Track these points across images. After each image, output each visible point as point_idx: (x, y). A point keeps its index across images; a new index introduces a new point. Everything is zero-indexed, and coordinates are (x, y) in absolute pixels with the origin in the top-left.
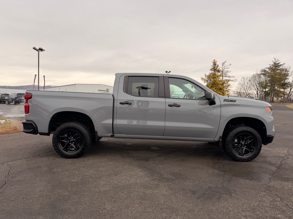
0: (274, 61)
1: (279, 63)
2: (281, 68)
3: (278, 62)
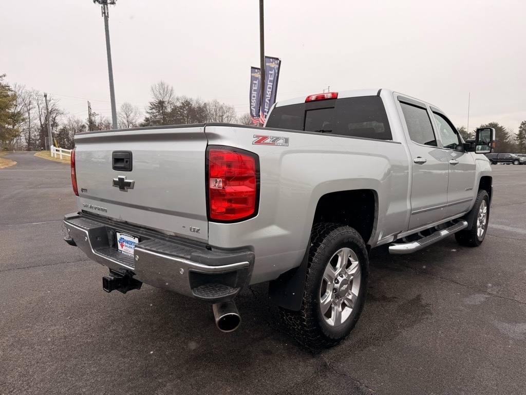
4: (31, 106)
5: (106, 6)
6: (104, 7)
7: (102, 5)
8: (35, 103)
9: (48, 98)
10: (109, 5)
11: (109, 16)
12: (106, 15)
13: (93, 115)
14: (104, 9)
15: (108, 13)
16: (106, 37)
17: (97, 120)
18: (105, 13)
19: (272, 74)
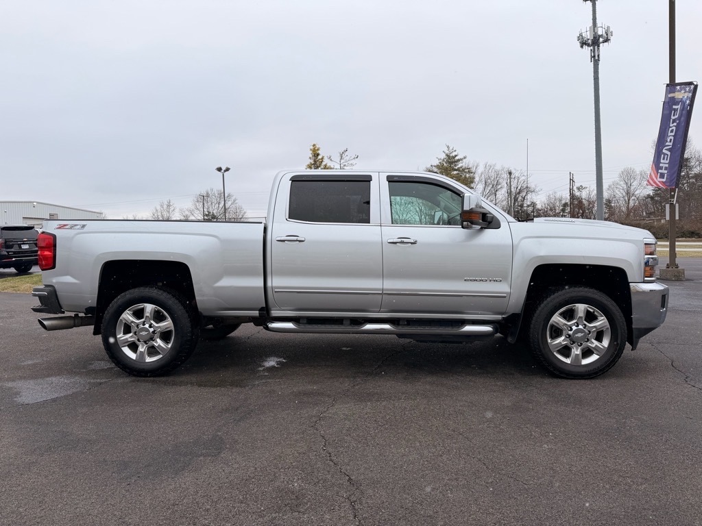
0: (447, 152)
1: (456, 156)
2: (459, 166)
3: (454, 154)
4: (499, 187)
5: (596, 47)
6: (594, 49)
7: (592, 48)
9: (513, 176)
10: (601, 45)
11: (601, 59)
12: (597, 58)
13: (578, 189)
14: (594, 52)
15: (598, 56)
16: (595, 87)
17: (584, 195)
18: (594, 56)
19: (677, 110)
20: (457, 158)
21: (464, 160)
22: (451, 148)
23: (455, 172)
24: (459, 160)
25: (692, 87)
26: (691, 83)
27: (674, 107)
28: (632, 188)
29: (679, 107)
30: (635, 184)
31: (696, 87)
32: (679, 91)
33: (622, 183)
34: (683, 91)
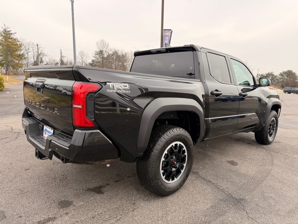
4: (29, 51)
8: (31, 49)
9: (39, 47)
11: (74, 1)
13: (63, 57)
17: (65, 60)
19: (167, 39)
20: (11, 32)
21: (15, 34)
22: (6, 26)
23: (10, 40)
24: (12, 34)
25: (171, 31)
26: (170, 30)
27: (166, 38)
28: (84, 59)
29: (167, 38)
30: (85, 58)
31: (172, 31)
32: (167, 32)
33: (79, 57)
34: (168, 33)
